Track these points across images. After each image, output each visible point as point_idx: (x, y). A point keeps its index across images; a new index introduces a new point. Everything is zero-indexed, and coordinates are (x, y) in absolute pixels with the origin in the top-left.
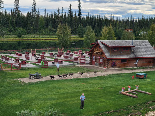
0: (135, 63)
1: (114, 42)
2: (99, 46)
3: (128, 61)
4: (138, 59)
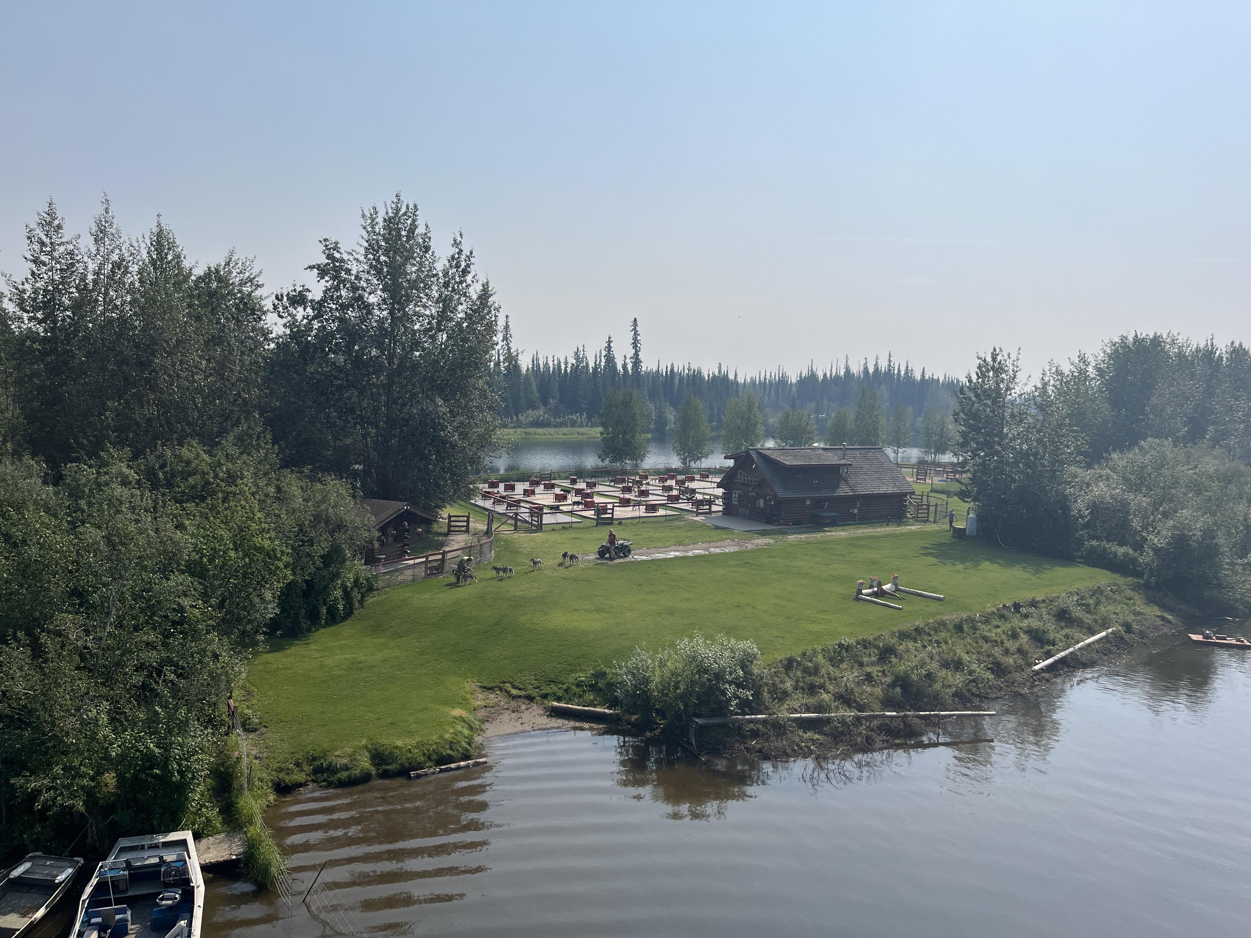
2: (753, 464)
3: (832, 506)
4: (859, 500)
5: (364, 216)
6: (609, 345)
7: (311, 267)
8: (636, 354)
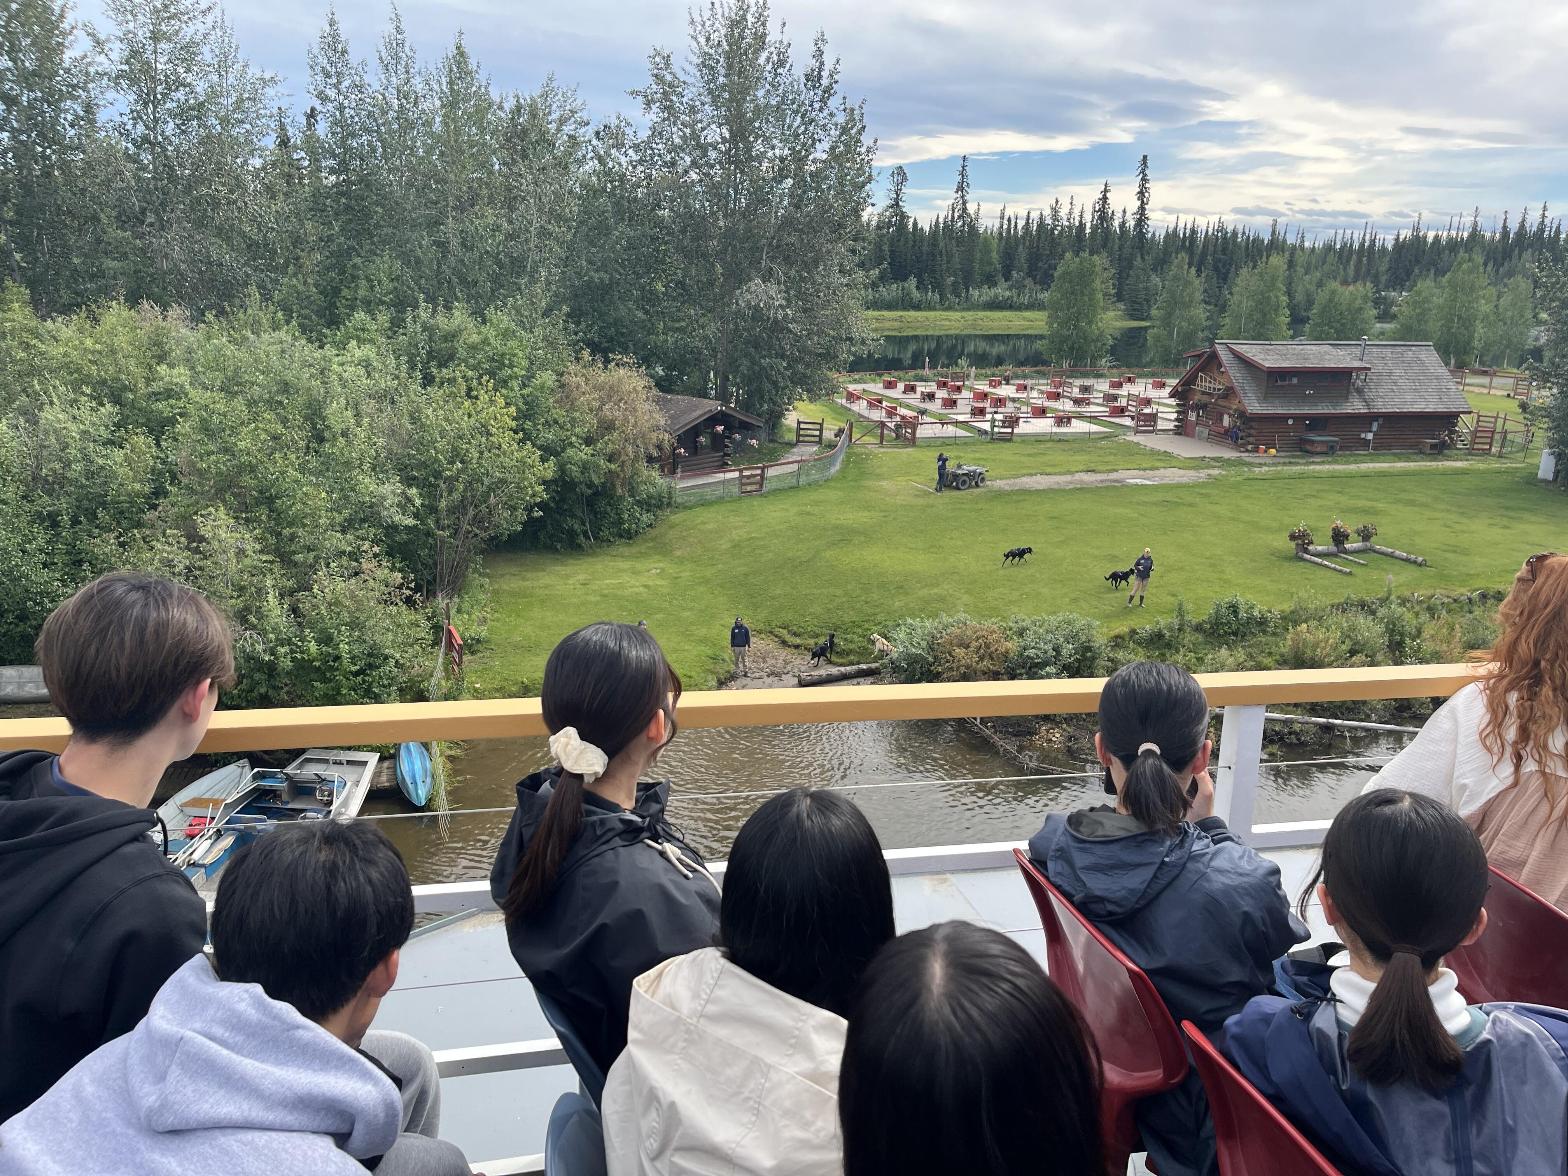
0: (1363, 436)
2: (1220, 365)
4: (1376, 421)
5: (692, 22)
6: (1105, 195)
7: (635, 93)
8: (1142, 208)
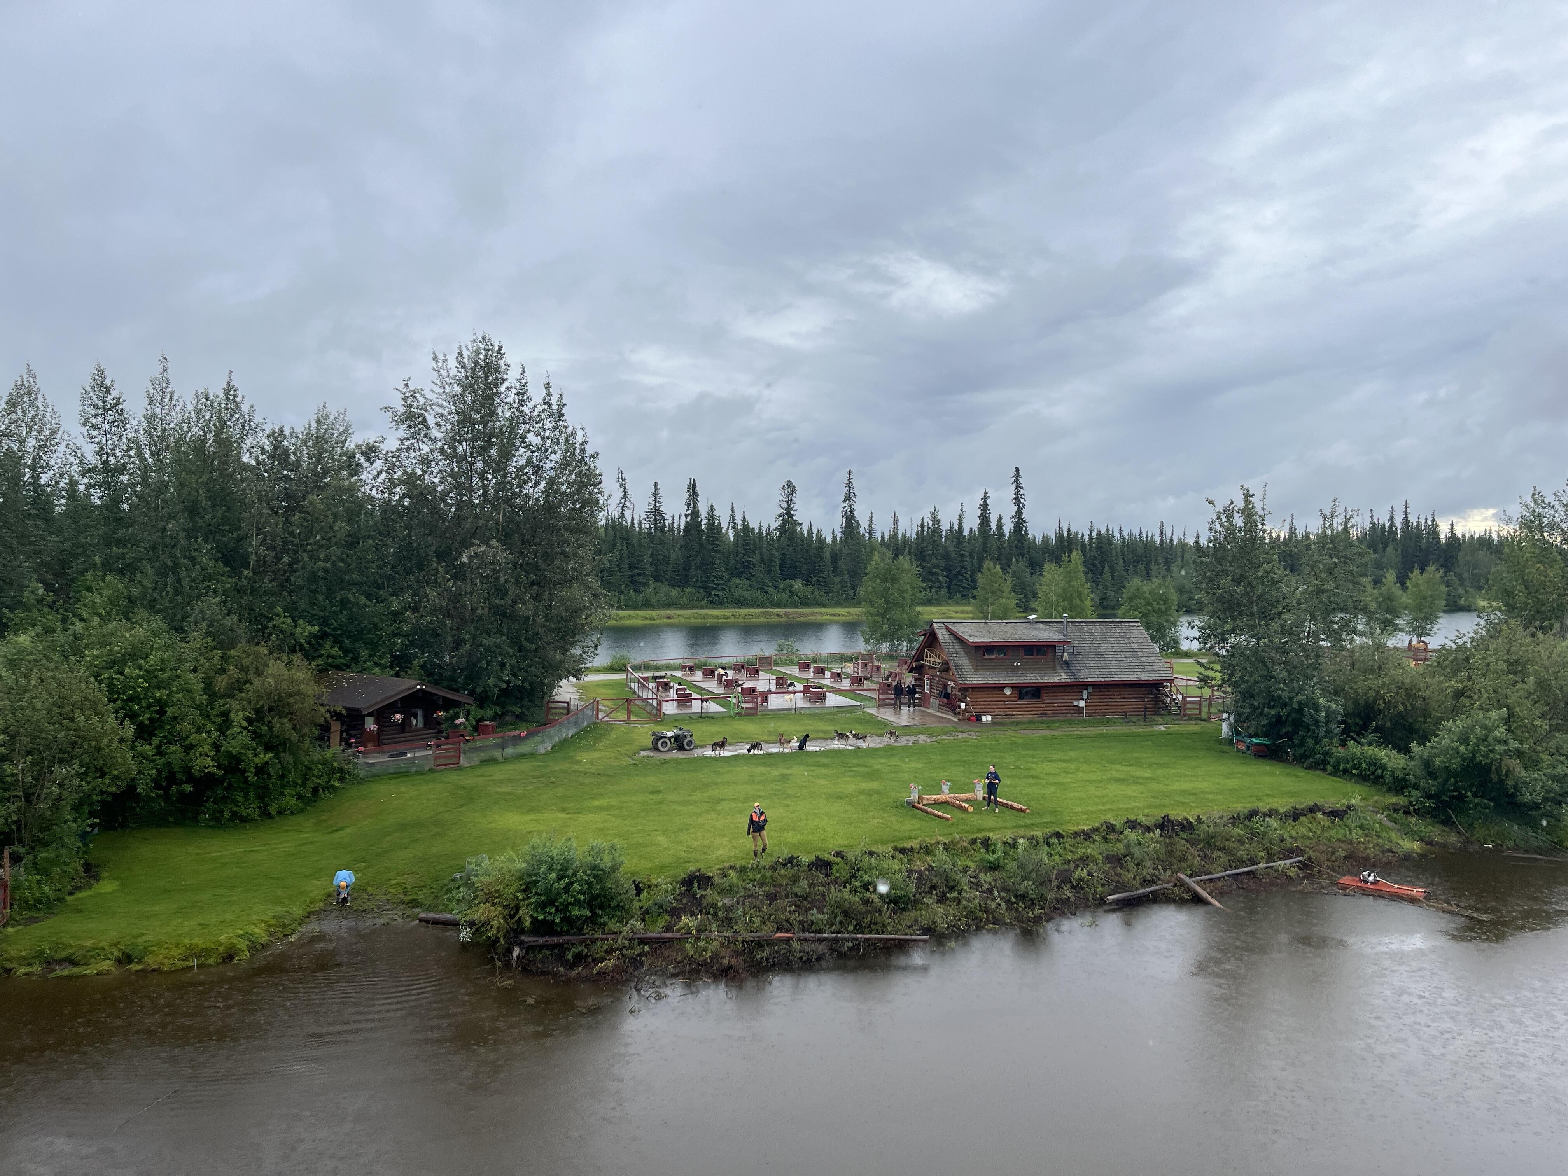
0: (1075, 703)
1: (995, 625)
2: (940, 642)
3: (1045, 696)
4: (1087, 689)
6: (985, 502)
8: (1019, 512)
